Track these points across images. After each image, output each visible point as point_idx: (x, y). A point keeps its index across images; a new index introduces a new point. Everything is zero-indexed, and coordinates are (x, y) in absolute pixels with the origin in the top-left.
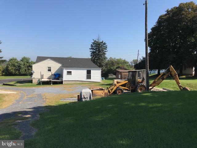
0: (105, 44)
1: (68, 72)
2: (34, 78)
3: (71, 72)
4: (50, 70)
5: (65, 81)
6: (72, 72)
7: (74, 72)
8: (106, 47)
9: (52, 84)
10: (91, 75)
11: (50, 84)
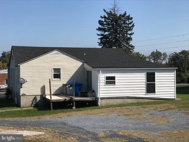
0: (129, 18)
1: (108, 78)
2: (24, 95)
3: (113, 78)
4: (57, 76)
5: (102, 99)
6: (116, 78)
7: (120, 77)
8: (131, 25)
9: (74, 108)
10: (156, 83)
11: (71, 107)
